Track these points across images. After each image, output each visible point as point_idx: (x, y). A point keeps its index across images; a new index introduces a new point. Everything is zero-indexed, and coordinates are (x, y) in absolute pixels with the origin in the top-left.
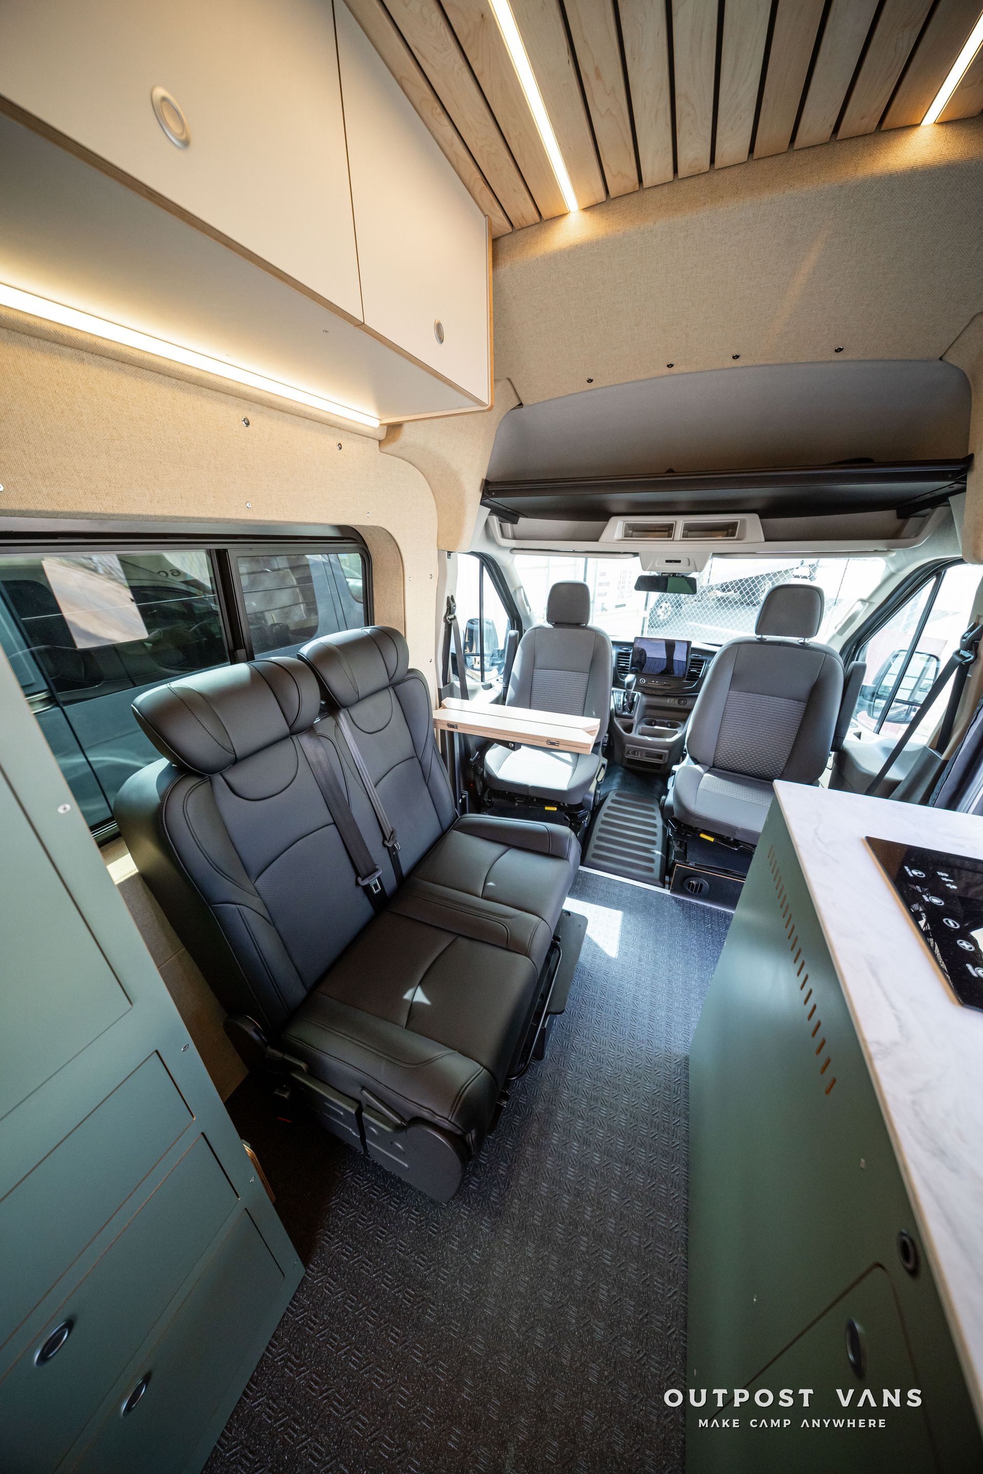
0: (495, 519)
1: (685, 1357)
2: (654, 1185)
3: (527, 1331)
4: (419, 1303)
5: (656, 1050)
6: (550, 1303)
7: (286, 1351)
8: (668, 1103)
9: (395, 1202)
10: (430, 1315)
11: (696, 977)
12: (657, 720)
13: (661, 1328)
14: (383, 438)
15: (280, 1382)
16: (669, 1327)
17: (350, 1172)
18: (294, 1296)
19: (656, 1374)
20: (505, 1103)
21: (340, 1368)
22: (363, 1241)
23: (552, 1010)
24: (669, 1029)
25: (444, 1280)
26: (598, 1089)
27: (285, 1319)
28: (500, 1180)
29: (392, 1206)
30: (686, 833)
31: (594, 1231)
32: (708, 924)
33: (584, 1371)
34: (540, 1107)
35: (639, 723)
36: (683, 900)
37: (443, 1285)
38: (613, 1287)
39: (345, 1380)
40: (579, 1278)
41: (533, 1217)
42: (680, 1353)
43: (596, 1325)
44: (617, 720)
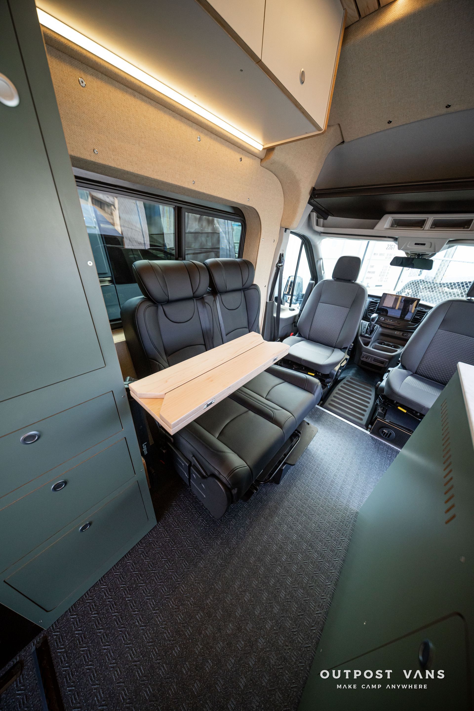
0: (315, 214)
1: (317, 643)
2: (322, 561)
3: (242, 591)
4: (198, 557)
5: (340, 503)
6: (255, 586)
7: (143, 549)
8: (340, 528)
9: (198, 514)
10: (201, 564)
11: (374, 477)
12: (386, 343)
13: (308, 624)
14: (263, 158)
15: (138, 558)
16: (313, 626)
17: (183, 495)
18: (151, 531)
19: (300, 642)
20: (255, 491)
21: (161, 565)
22: (181, 523)
23: (289, 462)
24: (350, 496)
25: (211, 553)
26: (303, 508)
27: (146, 537)
28: (245, 526)
29: (196, 515)
30: (388, 404)
31: (285, 567)
32: (389, 455)
33: (264, 621)
34: (272, 504)
35: (374, 342)
36: (376, 439)
37: (210, 555)
38: (288, 595)
39: (162, 571)
40: (272, 582)
41: (257, 547)
42: (316, 640)
43: (275, 606)
44: (361, 338)
